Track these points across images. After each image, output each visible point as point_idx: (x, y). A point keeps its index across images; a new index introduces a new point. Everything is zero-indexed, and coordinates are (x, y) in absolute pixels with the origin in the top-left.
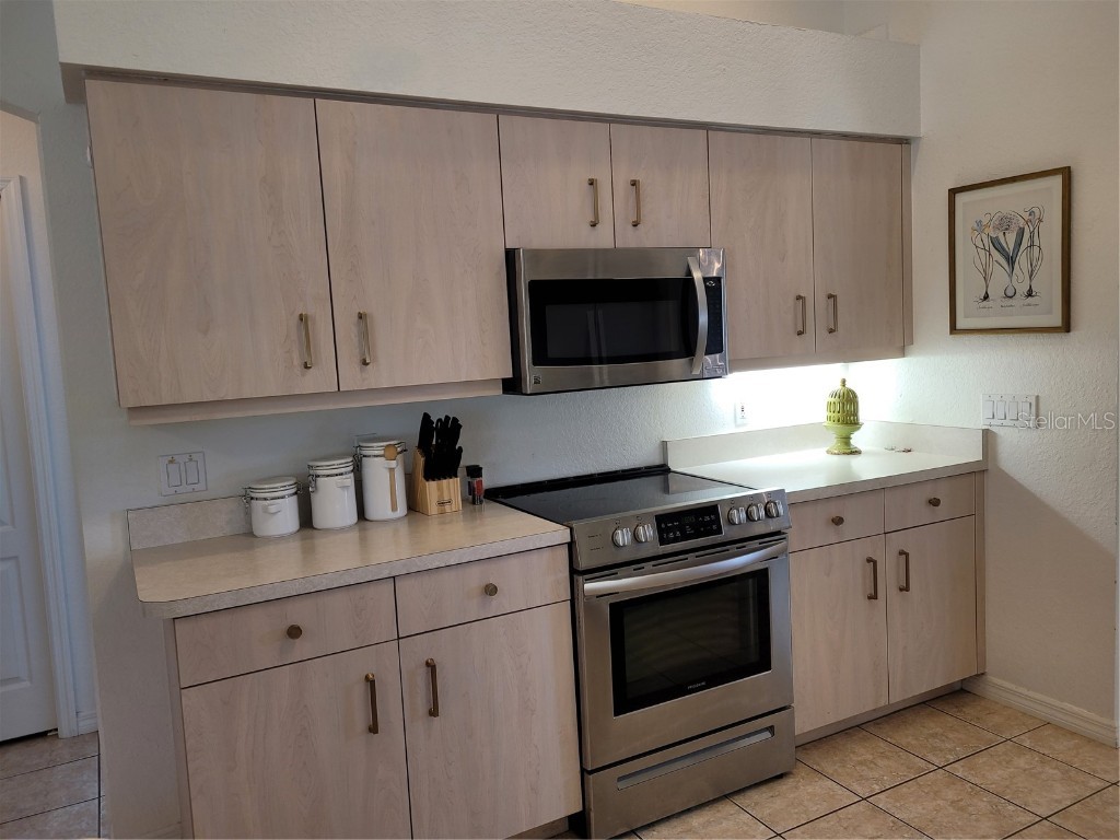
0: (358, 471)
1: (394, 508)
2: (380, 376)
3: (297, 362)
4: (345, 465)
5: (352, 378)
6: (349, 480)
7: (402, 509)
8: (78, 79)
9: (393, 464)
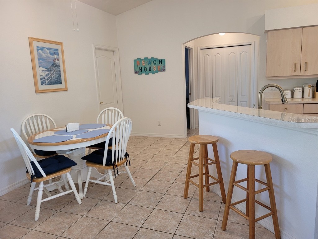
0: (303, 89)
1: (309, 96)
2: (308, 73)
3: (293, 70)
4: (301, 88)
5: (303, 73)
6: (301, 90)
7: (311, 96)
8: (266, 32)
9: (310, 88)
